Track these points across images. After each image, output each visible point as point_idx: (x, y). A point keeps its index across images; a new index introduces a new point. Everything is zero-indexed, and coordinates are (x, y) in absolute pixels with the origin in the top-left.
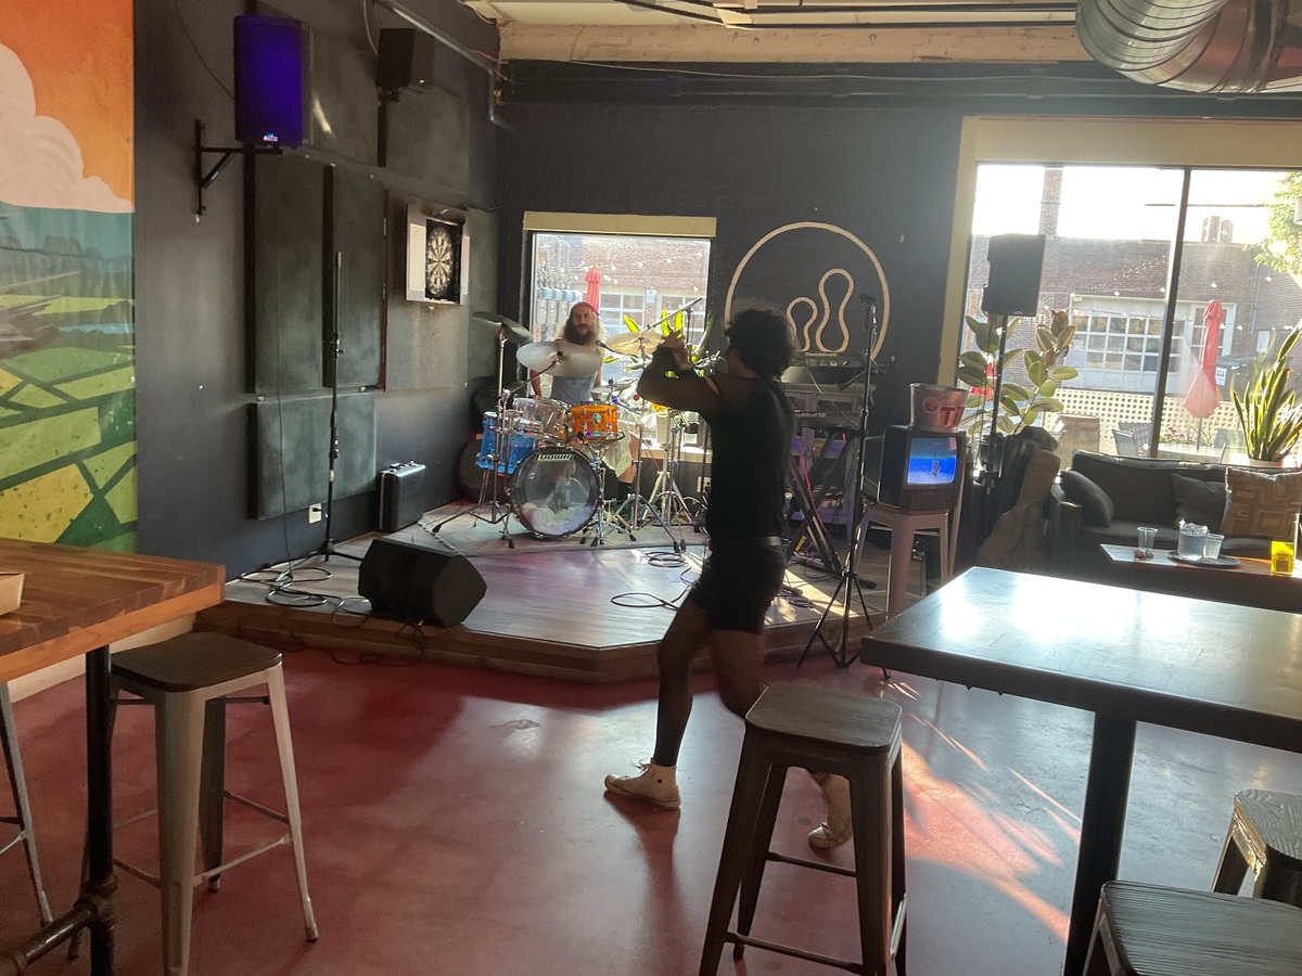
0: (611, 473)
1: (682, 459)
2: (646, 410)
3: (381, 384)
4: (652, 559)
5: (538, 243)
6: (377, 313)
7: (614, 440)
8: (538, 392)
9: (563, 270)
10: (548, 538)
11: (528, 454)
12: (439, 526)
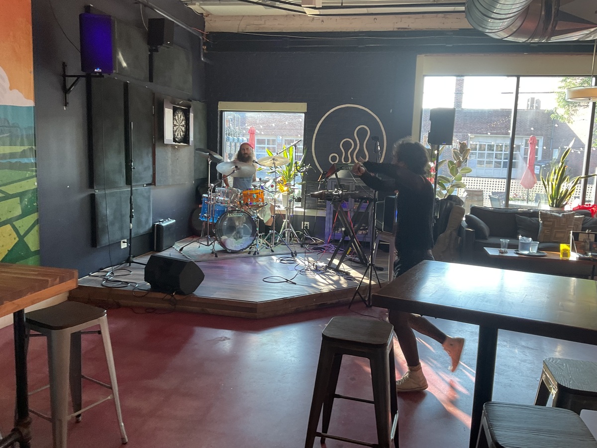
0: (261, 221)
1: (294, 214)
2: (277, 192)
3: (153, 183)
4: (282, 260)
5: (225, 116)
6: (150, 150)
7: (263, 206)
8: (227, 185)
9: (237, 128)
10: (233, 252)
11: (223, 213)
12: (183, 248)
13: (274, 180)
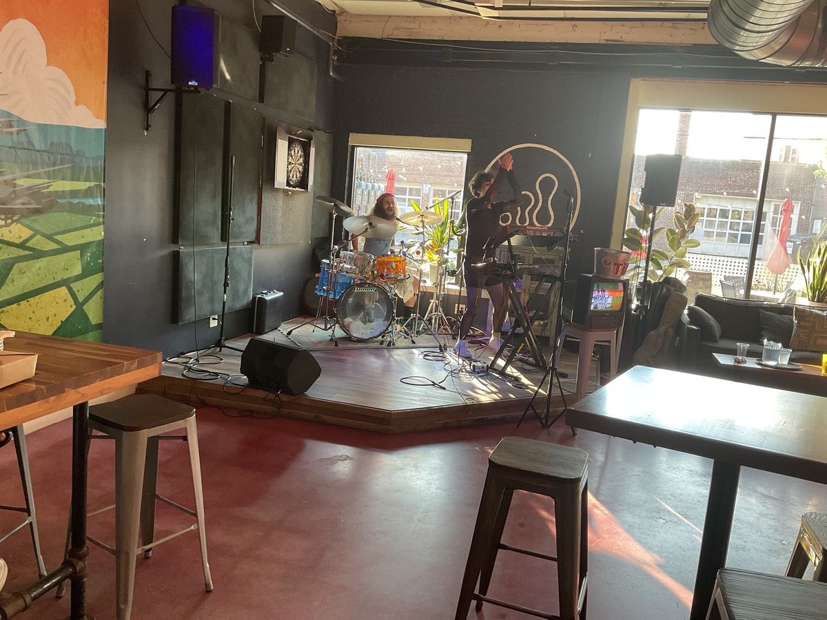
1: (446, 292)
2: (424, 261)
3: (257, 241)
4: (426, 355)
5: (358, 154)
6: (256, 196)
7: (403, 280)
8: (355, 247)
9: (372, 171)
10: (360, 341)
11: (349, 287)
12: (291, 331)
13: (422, 245)
